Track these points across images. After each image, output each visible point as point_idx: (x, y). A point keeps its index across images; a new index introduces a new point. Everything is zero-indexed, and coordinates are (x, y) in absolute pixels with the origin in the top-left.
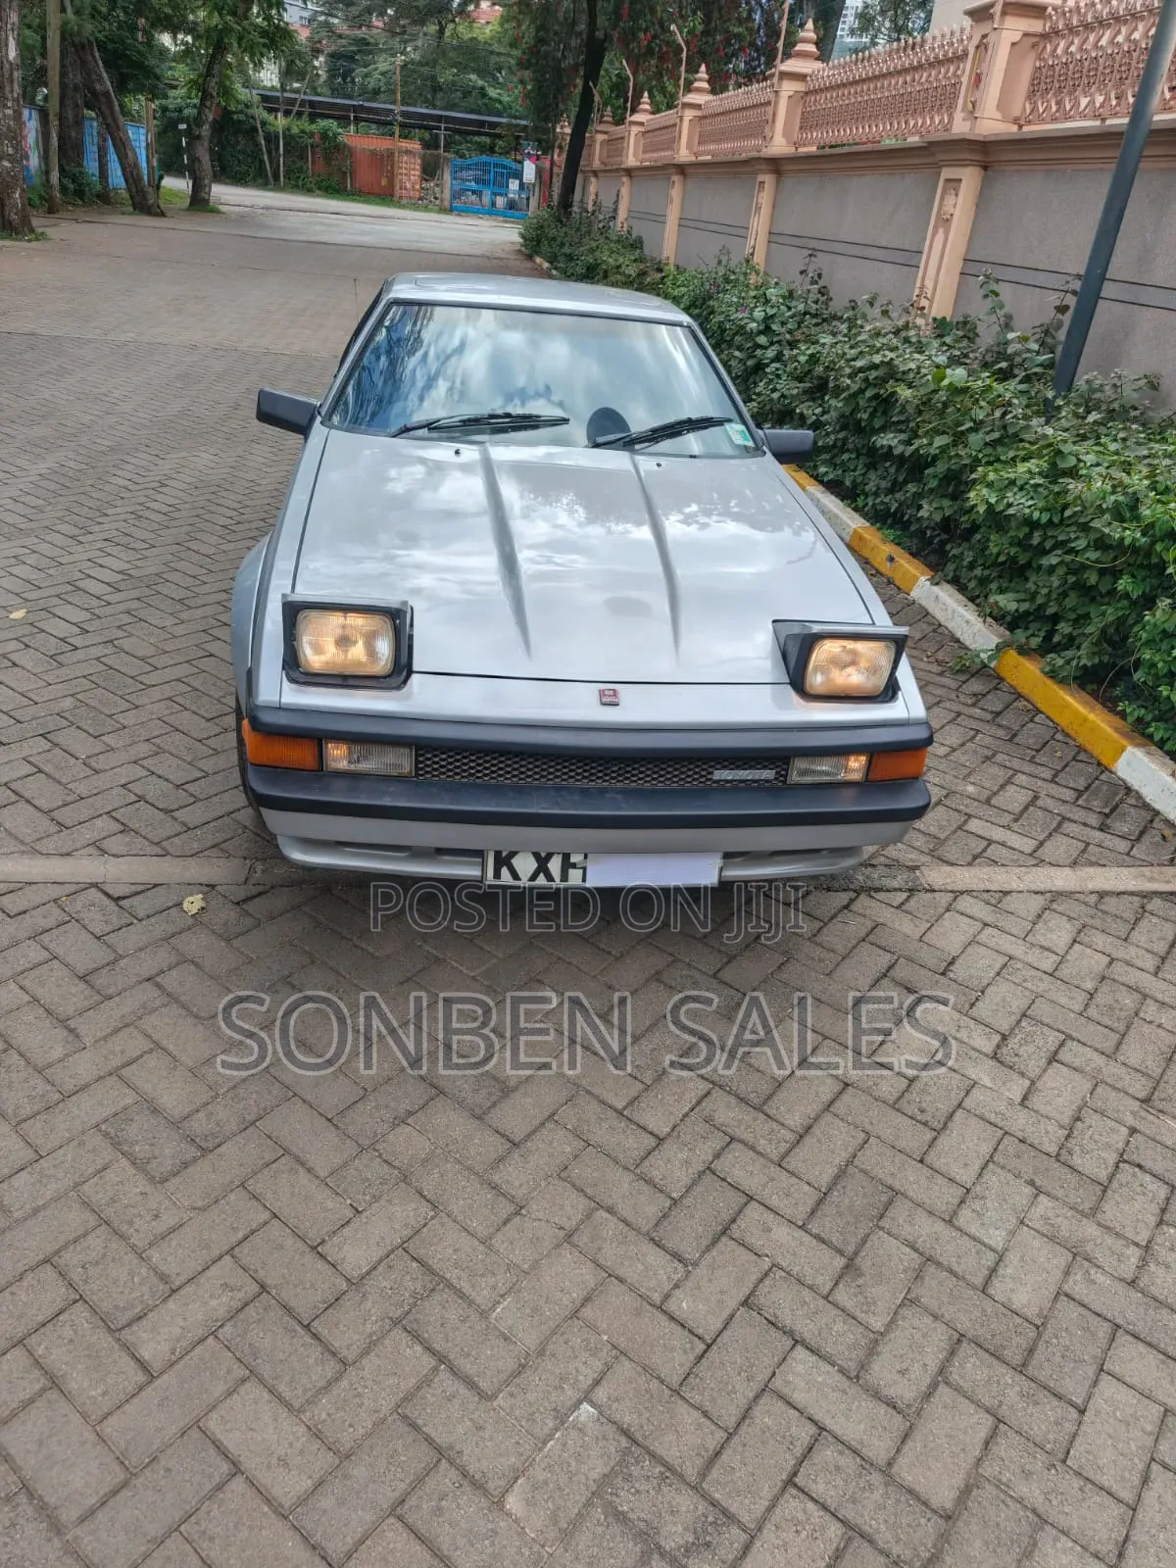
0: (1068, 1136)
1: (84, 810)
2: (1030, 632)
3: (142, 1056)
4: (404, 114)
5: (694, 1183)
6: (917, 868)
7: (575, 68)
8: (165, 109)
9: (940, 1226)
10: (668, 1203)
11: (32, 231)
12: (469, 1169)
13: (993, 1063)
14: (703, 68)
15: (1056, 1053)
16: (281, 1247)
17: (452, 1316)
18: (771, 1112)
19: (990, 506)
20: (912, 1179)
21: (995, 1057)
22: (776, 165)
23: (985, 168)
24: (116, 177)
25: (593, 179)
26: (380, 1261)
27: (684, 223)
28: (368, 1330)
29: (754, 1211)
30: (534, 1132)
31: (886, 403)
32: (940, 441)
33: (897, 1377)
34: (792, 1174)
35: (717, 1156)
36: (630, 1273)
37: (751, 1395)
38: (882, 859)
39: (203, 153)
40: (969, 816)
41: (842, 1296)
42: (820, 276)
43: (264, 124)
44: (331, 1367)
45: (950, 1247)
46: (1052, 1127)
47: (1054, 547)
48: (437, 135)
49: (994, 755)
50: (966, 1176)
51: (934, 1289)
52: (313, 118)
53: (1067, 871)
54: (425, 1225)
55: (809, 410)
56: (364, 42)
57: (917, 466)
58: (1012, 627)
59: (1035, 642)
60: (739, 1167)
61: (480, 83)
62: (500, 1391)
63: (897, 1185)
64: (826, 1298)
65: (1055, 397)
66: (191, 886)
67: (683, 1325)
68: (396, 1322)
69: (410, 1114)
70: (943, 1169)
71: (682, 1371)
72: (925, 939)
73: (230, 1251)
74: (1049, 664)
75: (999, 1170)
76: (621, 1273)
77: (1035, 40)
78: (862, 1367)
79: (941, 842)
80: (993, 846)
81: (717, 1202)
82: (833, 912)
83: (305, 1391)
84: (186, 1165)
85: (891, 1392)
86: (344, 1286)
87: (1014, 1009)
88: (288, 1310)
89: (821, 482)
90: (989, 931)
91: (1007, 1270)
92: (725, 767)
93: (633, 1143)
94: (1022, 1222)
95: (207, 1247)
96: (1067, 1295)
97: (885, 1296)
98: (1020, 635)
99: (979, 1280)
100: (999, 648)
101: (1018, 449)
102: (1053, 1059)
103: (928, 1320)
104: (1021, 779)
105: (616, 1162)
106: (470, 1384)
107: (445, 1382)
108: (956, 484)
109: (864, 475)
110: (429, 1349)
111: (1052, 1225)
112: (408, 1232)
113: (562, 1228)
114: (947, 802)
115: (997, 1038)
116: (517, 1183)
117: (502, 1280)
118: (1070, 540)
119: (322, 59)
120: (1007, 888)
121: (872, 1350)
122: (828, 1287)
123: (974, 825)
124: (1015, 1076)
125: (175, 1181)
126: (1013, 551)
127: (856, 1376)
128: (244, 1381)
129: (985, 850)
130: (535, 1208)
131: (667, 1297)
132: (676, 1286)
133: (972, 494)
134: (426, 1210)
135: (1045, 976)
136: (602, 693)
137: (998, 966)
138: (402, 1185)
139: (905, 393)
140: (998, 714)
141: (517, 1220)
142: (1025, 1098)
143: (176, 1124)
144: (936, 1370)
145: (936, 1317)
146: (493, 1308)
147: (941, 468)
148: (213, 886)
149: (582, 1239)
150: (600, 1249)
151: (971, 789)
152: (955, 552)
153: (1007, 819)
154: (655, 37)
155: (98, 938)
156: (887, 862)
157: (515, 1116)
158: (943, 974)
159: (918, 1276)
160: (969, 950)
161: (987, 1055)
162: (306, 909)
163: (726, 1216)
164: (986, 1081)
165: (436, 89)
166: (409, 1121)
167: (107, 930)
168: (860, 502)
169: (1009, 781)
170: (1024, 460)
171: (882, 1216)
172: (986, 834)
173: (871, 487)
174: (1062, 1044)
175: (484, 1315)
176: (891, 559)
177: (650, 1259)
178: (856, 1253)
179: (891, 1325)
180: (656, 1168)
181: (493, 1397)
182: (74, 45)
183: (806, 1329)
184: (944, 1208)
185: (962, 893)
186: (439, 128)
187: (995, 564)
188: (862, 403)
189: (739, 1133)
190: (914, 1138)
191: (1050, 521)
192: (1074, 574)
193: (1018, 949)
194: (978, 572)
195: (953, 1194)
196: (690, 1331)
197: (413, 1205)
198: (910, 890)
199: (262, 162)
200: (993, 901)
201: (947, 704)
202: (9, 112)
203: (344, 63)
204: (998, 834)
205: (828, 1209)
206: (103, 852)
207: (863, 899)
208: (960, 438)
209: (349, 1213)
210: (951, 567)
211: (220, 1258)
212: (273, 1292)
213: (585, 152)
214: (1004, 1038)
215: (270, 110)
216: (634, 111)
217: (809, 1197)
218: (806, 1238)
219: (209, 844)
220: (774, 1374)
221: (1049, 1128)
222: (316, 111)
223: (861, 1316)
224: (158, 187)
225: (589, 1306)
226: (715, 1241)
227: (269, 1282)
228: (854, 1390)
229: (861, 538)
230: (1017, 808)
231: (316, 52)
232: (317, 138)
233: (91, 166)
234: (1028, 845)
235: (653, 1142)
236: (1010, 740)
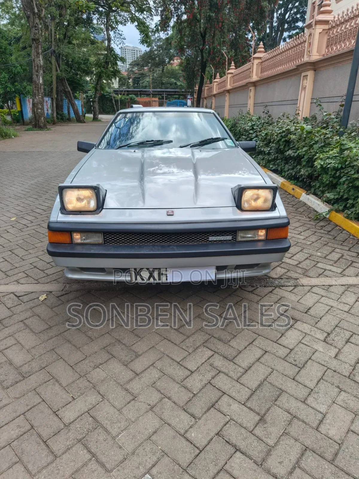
0: (354, 369)
1: (16, 271)
2: (340, 205)
3: (12, 346)
4: (153, 91)
5: (203, 388)
6: (298, 279)
7: (198, 70)
8: (87, 96)
9: (300, 404)
10: (192, 395)
11: (47, 128)
12: (119, 383)
13: (324, 343)
14: (233, 62)
15: (349, 339)
16: (42, 412)
17: (101, 438)
18: (235, 362)
19: (321, 165)
20: (290, 386)
21: (325, 341)
22: (254, 84)
23: (315, 71)
24: (72, 115)
25: (205, 100)
26: (79, 417)
27: (230, 106)
28: (68, 444)
29: (225, 398)
30: (145, 370)
31: (288, 142)
32: (304, 149)
33: (278, 465)
34: (242, 384)
35: (213, 378)
36: (173, 423)
37: (216, 472)
38: (285, 276)
39: (97, 106)
40: (318, 262)
41: (257, 431)
42: (268, 112)
43: (114, 97)
44: (51, 458)
45: (303, 412)
46: (347, 366)
47: (344, 175)
48: (163, 96)
49: (327, 244)
50: (311, 385)
51: (296, 428)
52: (128, 95)
53: (354, 278)
54: (98, 404)
55: (267, 150)
56: (142, 74)
57: (298, 159)
58: (333, 205)
59: (341, 208)
60: (222, 382)
61: (175, 81)
62: (114, 469)
63: (283, 388)
64: (251, 432)
65: (340, 128)
66: (43, 292)
67: (191, 443)
68: (79, 441)
69: (101, 364)
70: (302, 382)
71: (188, 461)
72: (300, 301)
73: (23, 414)
74: (346, 213)
75: (325, 382)
76: (169, 422)
77: (327, 31)
78: (263, 461)
79: (307, 270)
80: (326, 271)
81: (211, 395)
82: (266, 293)
83: (38, 467)
84: (17, 382)
85: (275, 471)
86: (62, 426)
87: (333, 324)
88: (39, 436)
89: (271, 170)
90: (323, 298)
91: (327, 421)
92: (213, 236)
93: (181, 373)
94: (334, 402)
95: (16, 412)
96: (352, 431)
97: (275, 431)
98: (336, 206)
99: (315, 425)
100: (329, 211)
101: (330, 147)
102: (348, 341)
103: (293, 441)
104: (337, 250)
105: (174, 380)
106: (102, 465)
107: (93, 465)
108: (311, 162)
109: (284, 166)
110: (89, 451)
111: (346, 403)
112: (91, 406)
113: (149, 405)
114: (310, 258)
115: (326, 334)
116: (135, 389)
117: (123, 424)
118: (349, 172)
119: (131, 80)
120: (331, 284)
121: (269, 453)
122: (252, 428)
123: (319, 265)
124: (332, 348)
125: (11, 388)
126: (331, 179)
127: (260, 464)
128: (16, 463)
129: (323, 272)
130: (141, 398)
131: (186, 431)
132: (191, 427)
133: (316, 163)
134: (99, 398)
135: (345, 313)
136: (168, 212)
137: (327, 310)
138: (93, 389)
139: (293, 137)
140: (329, 231)
141: (133, 402)
142: (336, 355)
143: (17, 369)
144: (295, 462)
145: (296, 440)
146: (118, 436)
147: (306, 157)
148: (51, 292)
149: (156, 409)
150: (163, 413)
151: (319, 254)
152: (314, 184)
153: (331, 263)
154: (221, 58)
155: (9, 309)
156: (287, 277)
157: (138, 365)
158: (306, 313)
159: (290, 423)
160: (316, 305)
161: (322, 341)
162: (80, 298)
163: (214, 400)
164: (321, 349)
165: (162, 84)
166: (100, 367)
167: (12, 306)
168: (283, 174)
169: (333, 251)
170: (332, 150)
171: (276, 400)
172: (324, 268)
173: (286, 169)
174: (352, 336)
175: (114, 438)
176: (293, 189)
177: (182, 417)
178: (265, 414)
179: (276, 444)
180: (189, 383)
181: (111, 471)
182: (60, 80)
183: (242, 445)
184: (301, 397)
185: (314, 286)
186: (163, 94)
187: (327, 185)
188: (281, 143)
189: (223, 369)
190: (291, 371)
191: (342, 167)
192: (351, 183)
193: (334, 304)
194: (321, 189)
195: (305, 392)
196: (194, 445)
197: (95, 397)
198: (295, 286)
199: (114, 108)
200: (325, 289)
201: (312, 230)
202: (40, 97)
203: (137, 81)
204: (328, 267)
205: (255, 397)
206: (19, 283)
207: (277, 289)
208: (311, 146)
209: (70, 400)
210: (313, 190)
211: (19, 416)
212: (36, 429)
213: (202, 93)
214: (329, 334)
215: (116, 94)
216: (215, 78)
217: (247, 393)
218: (245, 409)
219: (53, 279)
220: (226, 463)
221: (346, 367)
222: (129, 93)
223: (264, 439)
224: (84, 116)
225: (155, 435)
226: (209, 409)
227: (35, 425)
228: (259, 470)
229: (284, 185)
230: (336, 259)
231: (129, 79)
232: (129, 99)
233: (65, 112)
234: (339, 270)
235: (189, 373)
236: (334, 239)
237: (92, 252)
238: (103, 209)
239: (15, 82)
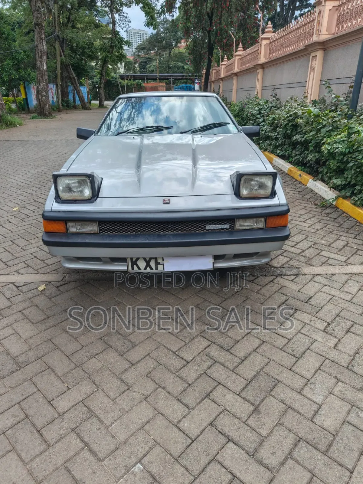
0: (353, 359)
1: (16, 261)
2: (347, 191)
3: (10, 336)
4: (159, 76)
5: (198, 378)
6: (300, 267)
7: (205, 53)
8: (93, 82)
9: (295, 395)
10: (187, 385)
11: (52, 116)
12: (114, 373)
13: (324, 333)
14: (241, 44)
15: (350, 329)
16: (37, 402)
17: (94, 428)
18: (232, 352)
19: (328, 150)
20: (286, 376)
21: (324, 331)
22: (263, 66)
23: (324, 51)
24: (78, 102)
25: (212, 84)
26: (73, 407)
27: (238, 90)
28: (61, 433)
29: (220, 389)
30: (141, 360)
31: (295, 127)
32: (312, 133)
33: (270, 455)
34: (238, 374)
35: (209, 368)
36: (166, 412)
37: (207, 462)
38: (287, 265)
39: (102, 92)
40: (322, 250)
41: (251, 422)
42: (276, 95)
43: (120, 83)
44: (44, 446)
45: (299, 403)
46: (346, 356)
47: (352, 160)
48: (170, 81)
49: (333, 231)
50: (308, 375)
51: (290, 419)
52: (134, 80)
53: (359, 266)
54: (93, 393)
55: (274, 135)
56: (149, 58)
57: (305, 144)
58: (340, 191)
59: (348, 194)
60: (218, 373)
61: (182, 65)
62: (106, 458)
63: (279, 379)
64: (244, 422)
65: (348, 111)
66: (42, 282)
67: (184, 433)
68: (73, 430)
69: (97, 354)
70: (299, 372)
71: (180, 451)
72: (301, 291)
73: (19, 403)
74: (353, 200)
75: (322, 373)
76: (163, 412)
77: (337, 8)
78: (256, 451)
79: (310, 259)
80: (330, 260)
81: (206, 385)
82: (267, 283)
83: (31, 456)
84: (13, 372)
85: (267, 462)
86: (57, 416)
87: (334, 314)
88: (34, 425)
89: (278, 156)
90: (325, 287)
91: (322, 412)
92: (210, 224)
93: (177, 363)
94: (331, 393)
95: (11, 401)
96: (348, 422)
97: (268, 422)
98: (343, 193)
99: (310, 416)
100: (337, 198)
101: (338, 131)
102: (348, 331)
103: (286, 432)
104: (343, 238)
105: (169, 370)
106: (94, 454)
107: (86, 454)
108: (318, 146)
109: (292, 151)
110: (82, 441)
111: (344, 394)
112: (85, 396)
113: (144, 395)
114: (314, 246)
115: (326, 324)
116: (130, 379)
117: (117, 414)
118: (356, 157)
119: (137, 64)
120: (334, 273)
121: (261, 444)
122: (246, 418)
123: (323, 253)
124: (332, 338)
125: (7, 378)
126: (338, 164)
127: (252, 454)
128: (10, 451)
129: (327, 261)
130: (136, 388)
131: (180, 421)
132: (184, 417)
133: (323, 148)
134: (94, 388)
135: (347, 302)
136: (164, 200)
137: (328, 299)
138: (88, 379)
139: (300, 121)
140: (336, 219)
141: (127, 392)
142: (336, 345)
143: (13, 358)
144: (287, 452)
145: (290, 431)
146: (111, 425)
147: (313, 142)
148: (50, 282)
149: (149, 399)
150: (157, 403)
151: (323, 242)
152: (321, 170)
153: (336, 251)
154: (228, 40)
155: (8, 299)
156: (289, 266)
157: (134, 356)
158: (306, 302)
159: (284, 413)
160: (317, 294)
161: (321, 330)
162: (79, 288)
163: (209, 390)
164: (320, 339)
165: (169, 68)
166: (96, 357)
167: (11, 296)
168: (290, 160)
169: (338, 239)
170: (340, 134)
171: (271, 390)
172: (328, 256)
173: (293, 155)
174: (352, 326)
175: (107, 428)
176: (300, 175)
177: (176, 407)
178: (259, 405)
179: (269, 434)
180: (184, 373)
181: (103, 460)
182: (65, 66)
183: (234, 435)
184: (298, 387)
185: (317, 275)
186: (171, 79)
187: (334, 170)
188: (288, 128)
189: (219, 360)
190: (288, 361)
191: (349, 152)
192: (359, 168)
193: (337, 293)
194: (328, 175)
195: (302, 382)
196: (186, 435)
197: (90, 386)
198: (297, 275)
200: (328, 277)
201: (317, 217)
202: (44, 83)
203: (143, 65)
204: (333, 256)
205: (250, 388)
206: (18, 273)
207: (279, 278)
208: (319, 131)
209: (65, 389)
210: (320, 176)
211: (14, 406)
212: (30, 418)
213: (210, 77)
214: (329, 324)
215: (122, 79)
216: (222, 61)
217: (243, 382)
218: (239, 399)
219: (53, 270)
220: (218, 453)
221: (345, 357)
222: (135, 78)
223: (258, 430)
224: (90, 103)
225: (148, 425)
226: (202, 400)
227: (29, 414)
228: (251, 460)
229: (291, 171)
230: (341, 247)
231: (135, 63)
232: (135, 85)
233: (71, 98)
234: (344, 259)
235: (185, 363)
236: (340, 226)
237: (87, 241)
238: (98, 197)
239: (19, 69)
